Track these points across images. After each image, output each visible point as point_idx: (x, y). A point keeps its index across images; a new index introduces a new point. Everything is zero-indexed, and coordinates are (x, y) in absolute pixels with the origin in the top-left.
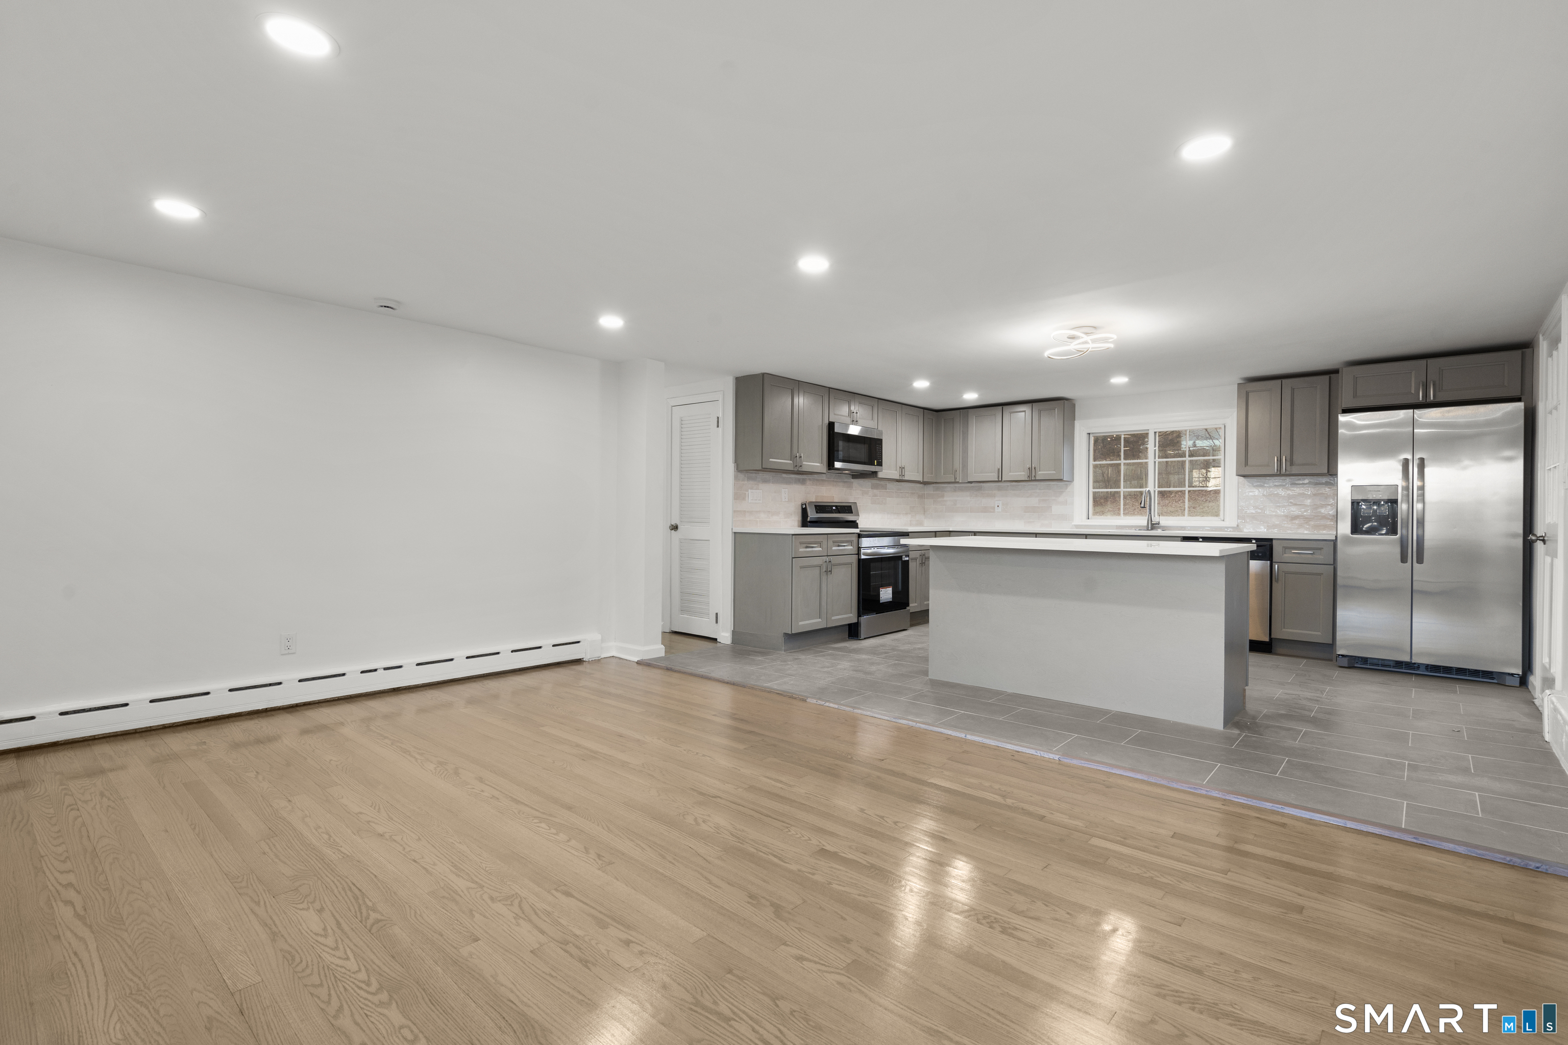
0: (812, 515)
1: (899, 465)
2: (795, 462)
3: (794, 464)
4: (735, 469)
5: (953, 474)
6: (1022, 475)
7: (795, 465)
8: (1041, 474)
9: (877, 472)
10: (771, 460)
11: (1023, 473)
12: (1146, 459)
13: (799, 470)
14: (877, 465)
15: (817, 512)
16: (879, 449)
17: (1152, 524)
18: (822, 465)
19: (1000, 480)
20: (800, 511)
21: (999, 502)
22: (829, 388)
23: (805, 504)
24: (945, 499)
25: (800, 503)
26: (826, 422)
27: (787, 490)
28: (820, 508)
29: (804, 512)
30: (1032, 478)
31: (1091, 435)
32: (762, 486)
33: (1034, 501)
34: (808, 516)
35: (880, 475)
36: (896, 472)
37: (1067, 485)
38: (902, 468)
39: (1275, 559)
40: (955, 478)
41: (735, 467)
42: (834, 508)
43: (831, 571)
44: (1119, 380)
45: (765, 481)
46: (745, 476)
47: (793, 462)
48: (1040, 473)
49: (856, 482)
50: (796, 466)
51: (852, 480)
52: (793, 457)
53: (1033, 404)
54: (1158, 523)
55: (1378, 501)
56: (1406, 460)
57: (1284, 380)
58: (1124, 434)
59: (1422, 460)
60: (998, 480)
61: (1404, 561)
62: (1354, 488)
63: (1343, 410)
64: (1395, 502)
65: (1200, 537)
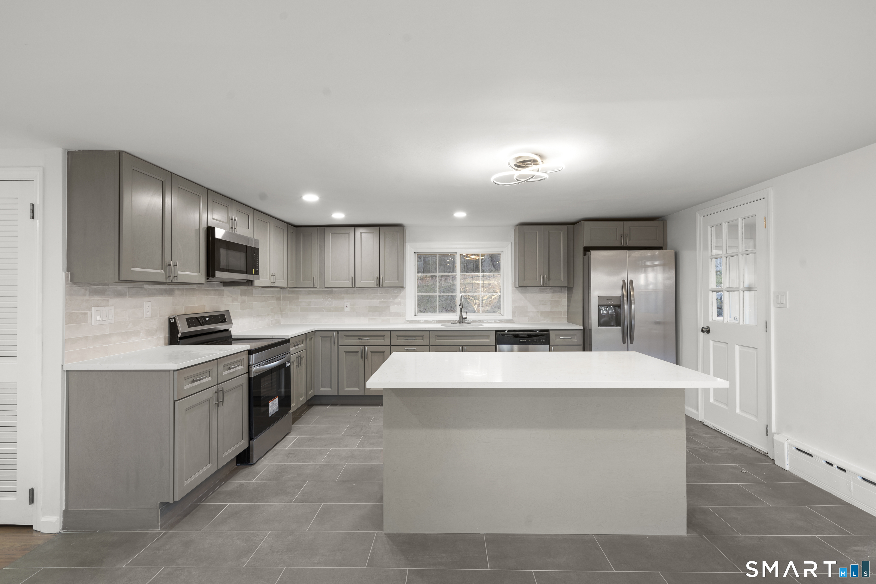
0: (183, 328)
1: (270, 273)
2: (168, 272)
3: (166, 274)
4: (67, 281)
5: (311, 281)
6: (372, 282)
7: (168, 275)
8: (386, 283)
9: (253, 280)
10: (133, 269)
11: (373, 281)
12: (455, 273)
13: (173, 281)
14: (254, 274)
15: (189, 326)
16: (257, 258)
17: (463, 319)
18: (200, 274)
19: (354, 286)
20: (167, 326)
21: (348, 303)
22: (208, 189)
23: (174, 318)
24: (300, 300)
25: (167, 318)
26: (205, 226)
27: (149, 303)
28: (192, 321)
29: (173, 327)
30: (380, 285)
31: (417, 254)
32: (112, 301)
33: (375, 303)
34: (178, 332)
35: (256, 283)
36: (268, 280)
37: (401, 290)
38: (273, 276)
39: (551, 343)
40: (314, 285)
41: (67, 277)
42: (207, 319)
43: (223, 402)
44: (460, 215)
45: (120, 294)
46: (86, 290)
47: (165, 271)
48: (386, 281)
49: (227, 290)
50: (169, 277)
51: (223, 288)
52: (164, 266)
53: (380, 227)
54: (466, 318)
55: (610, 305)
56: (624, 281)
57: (545, 227)
58: (439, 255)
59: (631, 281)
60: (352, 286)
61: (624, 342)
62: (600, 297)
63: (584, 248)
64: (619, 306)
65: (506, 330)
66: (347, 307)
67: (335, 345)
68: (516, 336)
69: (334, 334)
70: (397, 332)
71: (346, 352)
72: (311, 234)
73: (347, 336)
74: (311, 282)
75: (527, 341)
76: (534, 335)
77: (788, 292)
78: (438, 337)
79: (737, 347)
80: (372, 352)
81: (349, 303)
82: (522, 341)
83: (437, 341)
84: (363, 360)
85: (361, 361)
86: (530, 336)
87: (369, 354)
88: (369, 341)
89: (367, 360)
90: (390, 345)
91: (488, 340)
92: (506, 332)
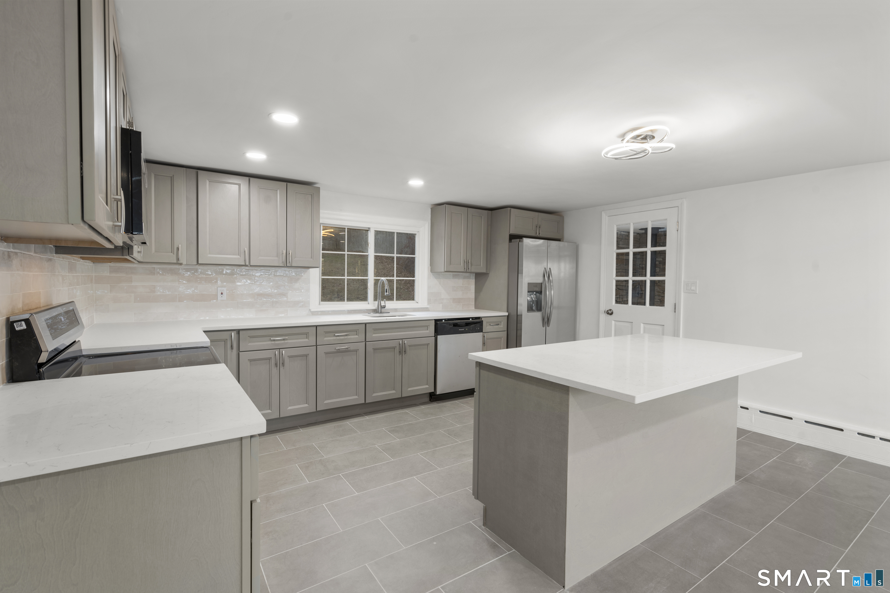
5: (172, 252)
6: (273, 259)
8: (296, 261)
11: (275, 258)
12: (367, 252)
17: (381, 308)
19: (248, 264)
30: (287, 263)
39: (484, 330)
40: (177, 260)
42: (62, 319)
48: (295, 259)
53: (288, 184)
54: (384, 307)
55: (534, 292)
56: (545, 268)
57: (469, 209)
58: (348, 229)
59: (550, 269)
60: (244, 264)
61: (543, 326)
62: (529, 284)
63: (510, 235)
64: (541, 293)
65: (443, 319)
66: (222, 294)
67: (232, 352)
68: (455, 325)
69: (232, 334)
70: (325, 327)
71: (251, 361)
72: (172, 179)
73: (251, 337)
74: (172, 254)
75: (465, 329)
76: (471, 323)
77: (698, 281)
78: (376, 330)
79: (642, 325)
80: (290, 357)
81: (225, 289)
82: (461, 330)
83: (374, 335)
84: (277, 369)
85: (275, 371)
86: (467, 324)
87: (287, 360)
88: (286, 341)
89: (284, 369)
90: (316, 346)
91: (428, 331)
92: (443, 321)
